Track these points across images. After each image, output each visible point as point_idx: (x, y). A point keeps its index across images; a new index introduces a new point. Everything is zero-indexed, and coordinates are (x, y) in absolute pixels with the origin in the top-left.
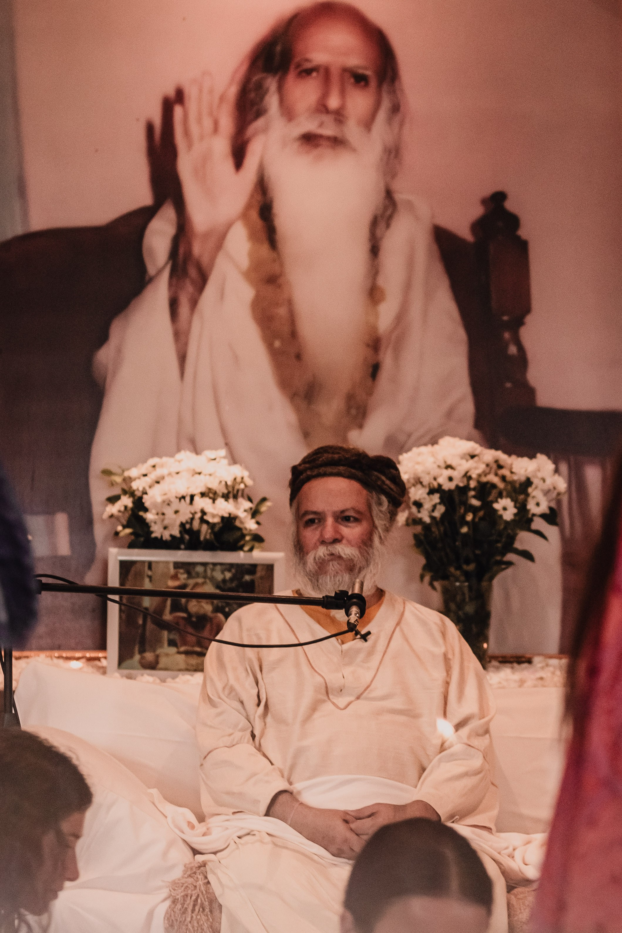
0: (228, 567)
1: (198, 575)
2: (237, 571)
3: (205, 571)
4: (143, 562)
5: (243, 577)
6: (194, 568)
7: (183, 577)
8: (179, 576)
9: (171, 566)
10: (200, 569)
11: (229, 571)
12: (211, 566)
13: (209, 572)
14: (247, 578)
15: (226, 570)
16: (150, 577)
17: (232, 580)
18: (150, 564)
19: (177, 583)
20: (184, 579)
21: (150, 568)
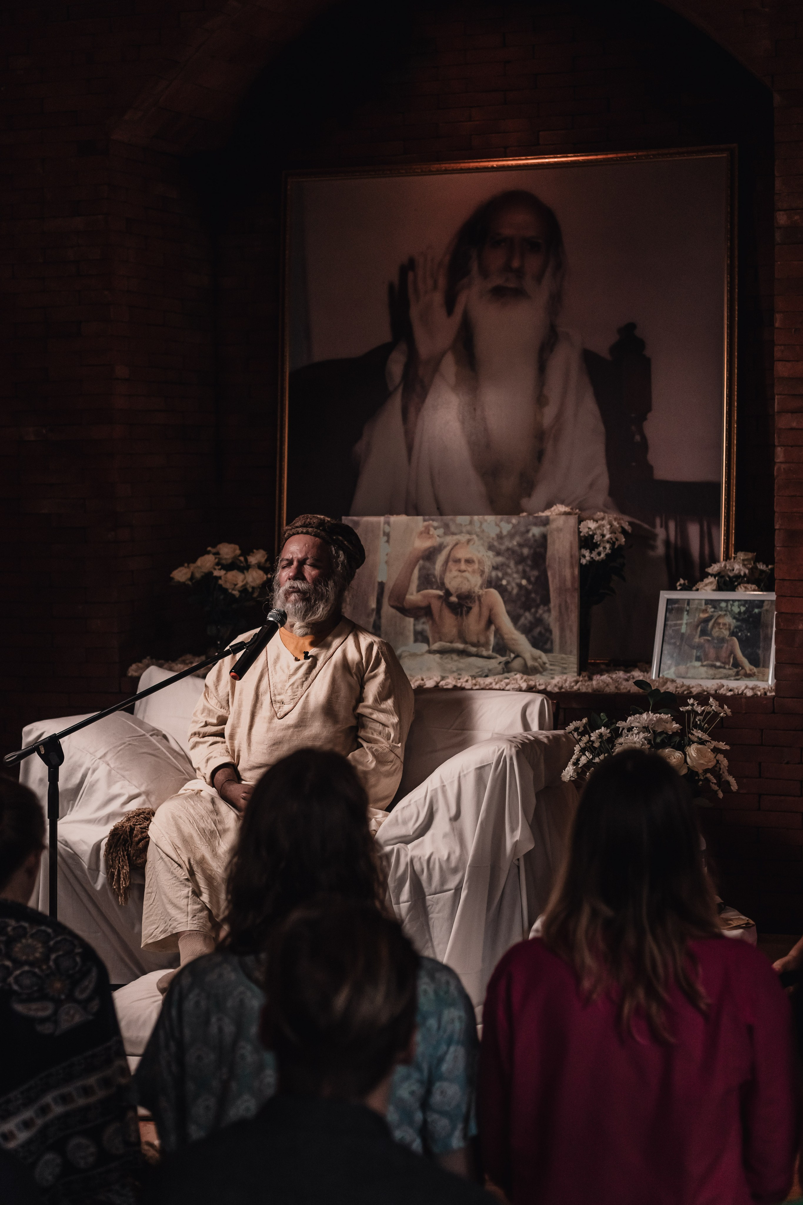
0: (743, 603)
1: (721, 609)
2: (749, 606)
3: (727, 606)
4: (684, 600)
5: (753, 611)
6: (720, 603)
7: (711, 610)
8: (708, 610)
9: (703, 602)
10: (723, 605)
11: (744, 606)
12: (731, 602)
13: (729, 607)
14: (756, 611)
15: (741, 605)
16: (688, 611)
17: (745, 612)
18: (689, 601)
19: (706, 615)
20: (711, 612)
21: (688, 604)
